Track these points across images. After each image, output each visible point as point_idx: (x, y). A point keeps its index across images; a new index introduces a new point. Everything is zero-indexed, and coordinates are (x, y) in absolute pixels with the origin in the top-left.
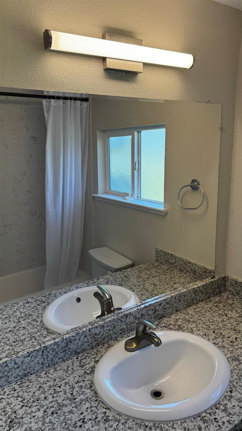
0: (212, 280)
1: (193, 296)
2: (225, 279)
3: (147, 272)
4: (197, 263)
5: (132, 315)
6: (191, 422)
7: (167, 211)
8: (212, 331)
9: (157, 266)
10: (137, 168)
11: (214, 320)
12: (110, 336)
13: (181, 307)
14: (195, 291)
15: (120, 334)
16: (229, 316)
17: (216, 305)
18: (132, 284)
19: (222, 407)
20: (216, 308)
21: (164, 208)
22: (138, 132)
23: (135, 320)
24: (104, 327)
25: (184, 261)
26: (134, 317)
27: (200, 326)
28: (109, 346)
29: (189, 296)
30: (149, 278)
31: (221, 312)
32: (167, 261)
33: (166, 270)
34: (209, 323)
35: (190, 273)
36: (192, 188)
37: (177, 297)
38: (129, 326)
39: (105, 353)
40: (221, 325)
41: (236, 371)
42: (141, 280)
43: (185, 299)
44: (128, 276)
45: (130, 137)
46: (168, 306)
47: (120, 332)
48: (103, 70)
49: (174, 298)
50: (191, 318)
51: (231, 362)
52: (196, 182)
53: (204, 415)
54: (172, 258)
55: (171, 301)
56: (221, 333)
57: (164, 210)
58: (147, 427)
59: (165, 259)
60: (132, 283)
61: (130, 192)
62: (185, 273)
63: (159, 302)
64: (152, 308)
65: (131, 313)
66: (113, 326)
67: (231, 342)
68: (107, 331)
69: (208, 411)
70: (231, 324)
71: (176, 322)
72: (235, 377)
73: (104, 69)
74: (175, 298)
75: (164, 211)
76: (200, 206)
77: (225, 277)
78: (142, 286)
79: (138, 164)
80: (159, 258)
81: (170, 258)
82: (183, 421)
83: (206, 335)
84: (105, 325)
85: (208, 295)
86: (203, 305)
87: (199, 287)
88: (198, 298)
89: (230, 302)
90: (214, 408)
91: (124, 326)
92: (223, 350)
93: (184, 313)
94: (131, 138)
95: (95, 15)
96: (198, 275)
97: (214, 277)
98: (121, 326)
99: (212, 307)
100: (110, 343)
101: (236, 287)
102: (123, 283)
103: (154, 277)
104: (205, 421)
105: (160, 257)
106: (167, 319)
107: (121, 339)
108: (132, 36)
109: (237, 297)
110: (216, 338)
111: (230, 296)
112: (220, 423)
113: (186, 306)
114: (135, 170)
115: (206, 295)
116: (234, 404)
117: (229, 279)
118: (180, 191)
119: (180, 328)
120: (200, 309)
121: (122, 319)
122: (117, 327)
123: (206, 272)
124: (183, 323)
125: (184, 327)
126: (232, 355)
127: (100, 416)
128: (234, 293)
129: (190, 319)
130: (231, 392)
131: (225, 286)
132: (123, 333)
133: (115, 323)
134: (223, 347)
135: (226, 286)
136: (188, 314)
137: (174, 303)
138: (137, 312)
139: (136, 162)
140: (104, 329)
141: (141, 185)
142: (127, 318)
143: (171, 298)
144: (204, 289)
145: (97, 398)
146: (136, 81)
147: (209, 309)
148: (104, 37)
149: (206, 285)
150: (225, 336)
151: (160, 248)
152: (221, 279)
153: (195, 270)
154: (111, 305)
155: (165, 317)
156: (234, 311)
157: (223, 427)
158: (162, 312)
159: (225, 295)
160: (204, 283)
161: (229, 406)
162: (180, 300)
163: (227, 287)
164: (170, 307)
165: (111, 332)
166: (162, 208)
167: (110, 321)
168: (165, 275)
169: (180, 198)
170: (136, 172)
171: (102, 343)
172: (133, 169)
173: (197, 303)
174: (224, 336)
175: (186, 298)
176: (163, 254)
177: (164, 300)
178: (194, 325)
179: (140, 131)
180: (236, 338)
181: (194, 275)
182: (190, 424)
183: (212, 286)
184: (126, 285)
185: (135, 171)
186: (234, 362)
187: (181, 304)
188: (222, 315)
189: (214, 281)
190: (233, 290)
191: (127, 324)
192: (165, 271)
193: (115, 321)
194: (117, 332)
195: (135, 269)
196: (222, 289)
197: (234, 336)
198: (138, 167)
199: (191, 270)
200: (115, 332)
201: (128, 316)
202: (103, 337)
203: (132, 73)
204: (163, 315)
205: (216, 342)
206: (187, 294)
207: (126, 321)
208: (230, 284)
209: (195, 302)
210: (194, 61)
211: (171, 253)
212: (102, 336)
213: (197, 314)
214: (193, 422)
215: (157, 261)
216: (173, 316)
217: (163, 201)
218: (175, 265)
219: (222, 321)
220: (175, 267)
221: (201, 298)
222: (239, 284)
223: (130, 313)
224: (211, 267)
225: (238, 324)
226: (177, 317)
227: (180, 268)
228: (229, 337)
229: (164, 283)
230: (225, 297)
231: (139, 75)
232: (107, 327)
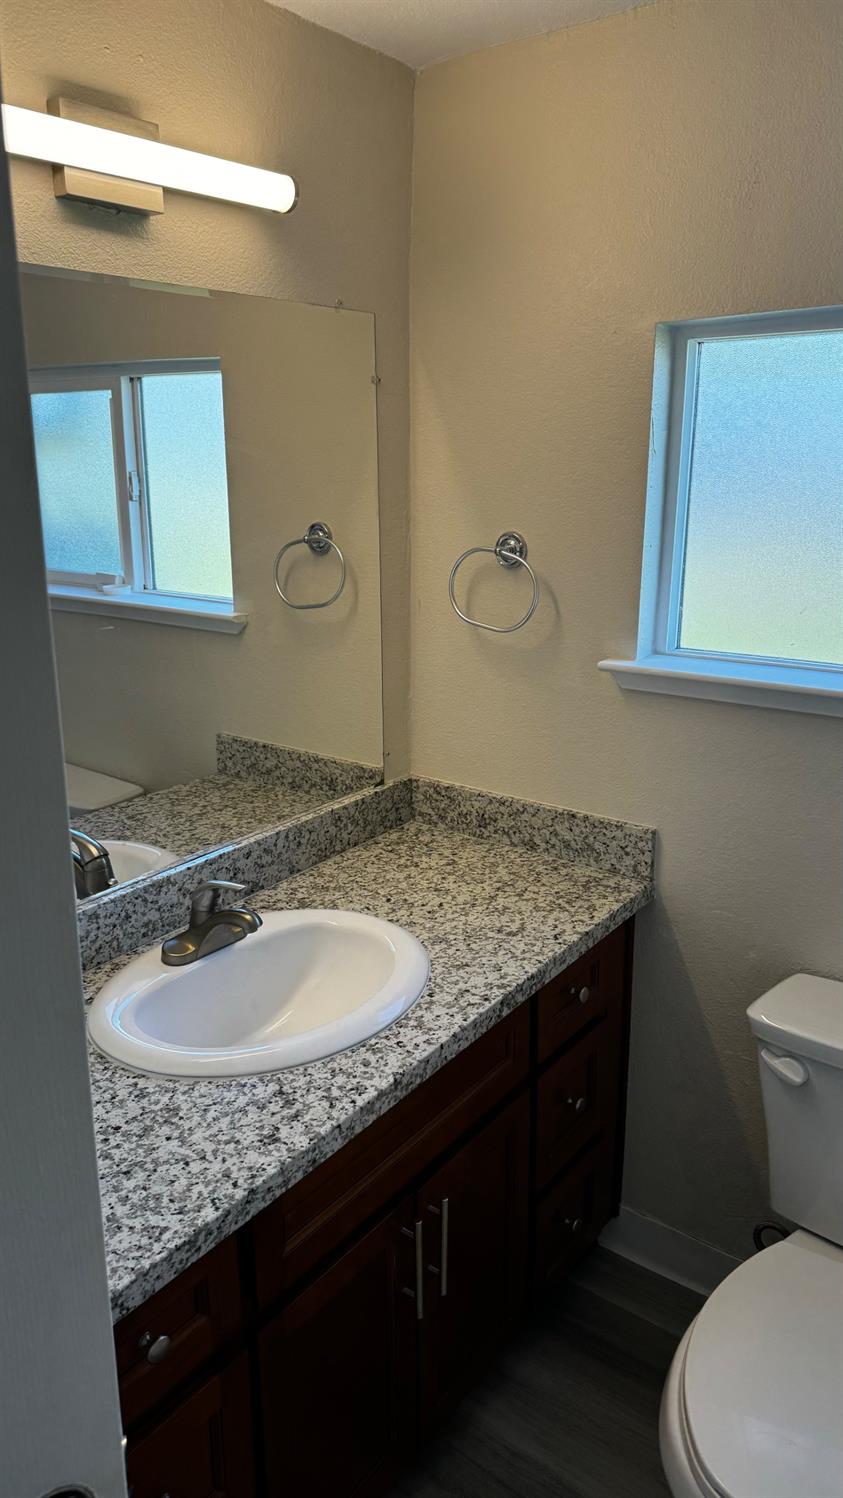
0: (378, 789)
1: (333, 830)
2: (409, 785)
3: (196, 800)
4: (337, 758)
5: (174, 885)
6: (346, 1057)
7: (243, 620)
8: (384, 899)
9: (224, 785)
10: (136, 493)
11: (388, 878)
12: (115, 943)
13: (302, 861)
14: (336, 818)
15: (144, 935)
16: (424, 866)
17: (390, 848)
18: (156, 834)
19: (412, 1023)
20: (392, 855)
21: (235, 611)
22: (132, 380)
23: (181, 897)
24: (97, 917)
25: (302, 759)
26: (180, 890)
27: (353, 893)
28: (116, 968)
29: (323, 832)
30: (204, 814)
31: (402, 861)
32: (253, 765)
33: (253, 791)
34: (374, 886)
35: (321, 789)
36: (312, 548)
37: (290, 835)
38: (166, 915)
39: (106, 981)
40: (404, 885)
41: (441, 961)
42: (183, 820)
43: (312, 838)
44: (139, 816)
45: (108, 394)
46: (267, 859)
47: (143, 930)
48: (53, 197)
49: (283, 836)
50: (331, 882)
51: (429, 947)
52: (322, 530)
53: (373, 1041)
54: (269, 755)
55: (275, 845)
56: (406, 900)
57: (235, 617)
58: (244, 1086)
59: (248, 762)
60: (154, 830)
61: (118, 572)
62: (308, 792)
63: (245, 847)
64: (226, 866)
65: (172, 880)
66: (123, 914)
67: (429, 912)
68: (108, 929)
69: (383, 1034)
70: (427, 880)
71: (292, 894)
72: (440, 969)
73: (58, 195)
74: (287, 837)
75: (236, 621)
76: (336, 598)
77: (410, 780)
78: (188, 835)
79: (139, 481)
80: (229, 764)
81: (262, 757)
82: (329, 1059)
83: (368, 909)
84: (102, 913)
85: (369, 828)
86: (357, 853)
87: (345, 808)
88: (345, 835)
89: (426, 838)
90: (394, 1027)
91: (154, 916)
92: (411, 929)
93: (312, 875)
94: (111, 397)
95: (25, 44)
96: (341, 789)
97: (382, 783)
98: (144, 914)
99: (381, 854)
100: (116, 961)
101: (437, 801)
102: (128, 833)
103: (221, 810)
104: (373, 1050)
105: (230, 758)
106: (267, 892)
107: (148, 947)
108: (127, 109)
109: (442, 826)
110: (394, 910)
111: (425, 827)
112: (409, 1048)
113: (314, 858)
114: (131, 499)
115: (364, 828)
116: (436, 1013)
117: (420, 784)
118: (280, 555)
119: (303, 905)
120: (352, 861)
121: (147, 896)
122: (134, 916)
123: (362, 777)
124: (310, 894)
125: (314, 901)
126: (431, 935)
127: (122, 1094)
128: (435, 818)
129: (328, 884)
130: (430, 995)
131: (410, 803)
132: (149, 934)
133: (129, 906)
134: (412, 924)
135: (413, 803)
136: (321, 875)
137: (284, 851)
138: (188, 877)
139: (130, 473)
140: (97, 923)
141: (154, 547)
142: (160, 891)
143: (276, 838)
144: (359, 813)
145: (106, 1065)
146: (145, 236)
147: (374, 859)
148: (52, 109)
149: (363, 800)
150: (416, 904)
151: (228, 733)
152: (401, 787)
153: (334, 777)
154: (107, 873)
155: (262, 888)
156: (435, 855)
157: (415, 1051)
158: (255, 876)
159: (412, 826)
160: (359, 797)
161: (428, 1017)
162: (299, 843)
163: (414, 806)
164: (273, 862)
165: (118, 932)
166: (229, 612)
167: (113, 901)
168: (252, 802)
169: (282, 574)
170: (133, 507)
171: (95, 961)
172: (124, 497)
173: (343, 850)
174: (412, 904)
175: (314, 836)
176: (241, 749)
177: (258, 843)
178: (337, 894)
179: (139, 379)
180: (441, 905)
181: (332, 792)
182: (344, 1061)
183: (379, 803)
184: (138, 836)
185: (130, 503)
186: (436, 947)
187: (304, 853)
188: (406, 867)
189: (383, 792)
190: (430, 811)
191: (160, 908)
192: (251, 793)
193: (128, 900)
194: (134, 930)
195: (156, 798)
196: (405, 812)
197: (438, 901)
198: (140, 491)
199: (322, 780)
200: (130, 930)
201: (161, 887)
202: (97, 945)
203: (135, 213)
204: (257, 884)
205: (395, 919)
206: (316, 825)
207: (157, 902)
208: (422, 797)
209: (337, 848)
210: (297, 194)
211: (262, 741)
212: (93, 942)
213: (345, 872)
214: (351, 1057)
215: (223, 771)
216: (285, 885)
217: (230, 595)
218: (277, 773)
219: (406, 878)
220: (278, 778)
221: (353, 839)
222: (444, 794)
223: (168, 878)
224: (374, 763)
225: (444, 878)
226: (294, 885)
227: (290, 780)
228: (423, 905)
229: (249, 820)
230: (413, 830)
231: (151, 218)
232: (106, 917)
